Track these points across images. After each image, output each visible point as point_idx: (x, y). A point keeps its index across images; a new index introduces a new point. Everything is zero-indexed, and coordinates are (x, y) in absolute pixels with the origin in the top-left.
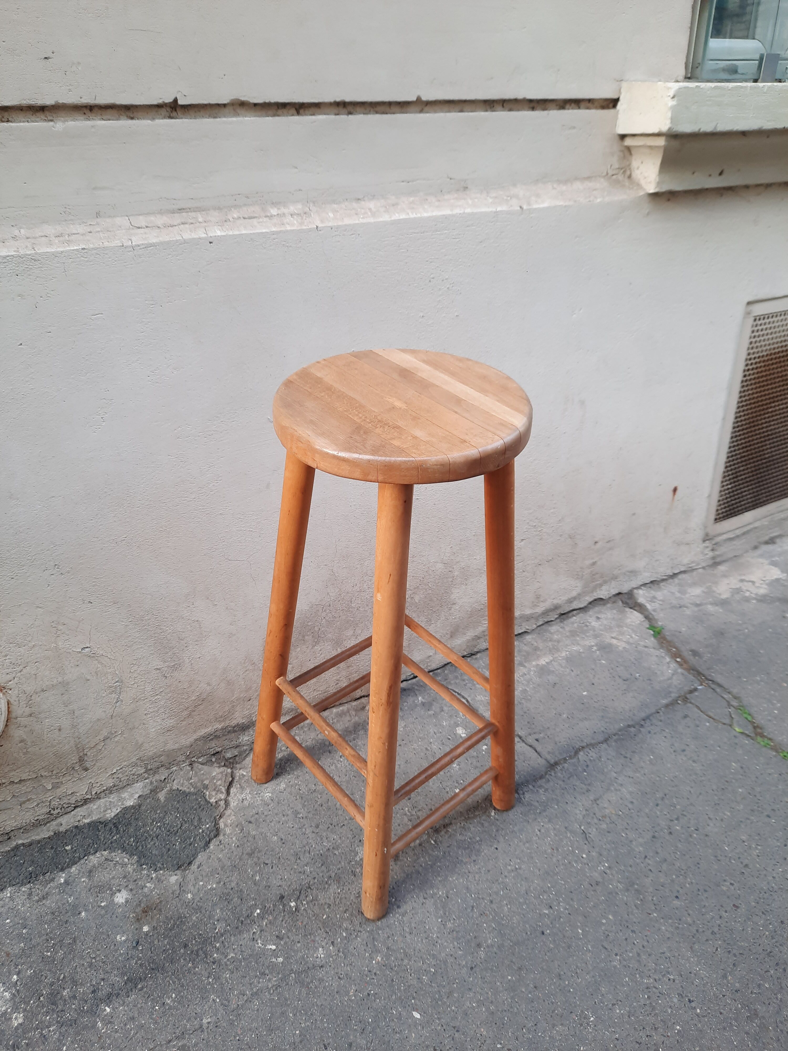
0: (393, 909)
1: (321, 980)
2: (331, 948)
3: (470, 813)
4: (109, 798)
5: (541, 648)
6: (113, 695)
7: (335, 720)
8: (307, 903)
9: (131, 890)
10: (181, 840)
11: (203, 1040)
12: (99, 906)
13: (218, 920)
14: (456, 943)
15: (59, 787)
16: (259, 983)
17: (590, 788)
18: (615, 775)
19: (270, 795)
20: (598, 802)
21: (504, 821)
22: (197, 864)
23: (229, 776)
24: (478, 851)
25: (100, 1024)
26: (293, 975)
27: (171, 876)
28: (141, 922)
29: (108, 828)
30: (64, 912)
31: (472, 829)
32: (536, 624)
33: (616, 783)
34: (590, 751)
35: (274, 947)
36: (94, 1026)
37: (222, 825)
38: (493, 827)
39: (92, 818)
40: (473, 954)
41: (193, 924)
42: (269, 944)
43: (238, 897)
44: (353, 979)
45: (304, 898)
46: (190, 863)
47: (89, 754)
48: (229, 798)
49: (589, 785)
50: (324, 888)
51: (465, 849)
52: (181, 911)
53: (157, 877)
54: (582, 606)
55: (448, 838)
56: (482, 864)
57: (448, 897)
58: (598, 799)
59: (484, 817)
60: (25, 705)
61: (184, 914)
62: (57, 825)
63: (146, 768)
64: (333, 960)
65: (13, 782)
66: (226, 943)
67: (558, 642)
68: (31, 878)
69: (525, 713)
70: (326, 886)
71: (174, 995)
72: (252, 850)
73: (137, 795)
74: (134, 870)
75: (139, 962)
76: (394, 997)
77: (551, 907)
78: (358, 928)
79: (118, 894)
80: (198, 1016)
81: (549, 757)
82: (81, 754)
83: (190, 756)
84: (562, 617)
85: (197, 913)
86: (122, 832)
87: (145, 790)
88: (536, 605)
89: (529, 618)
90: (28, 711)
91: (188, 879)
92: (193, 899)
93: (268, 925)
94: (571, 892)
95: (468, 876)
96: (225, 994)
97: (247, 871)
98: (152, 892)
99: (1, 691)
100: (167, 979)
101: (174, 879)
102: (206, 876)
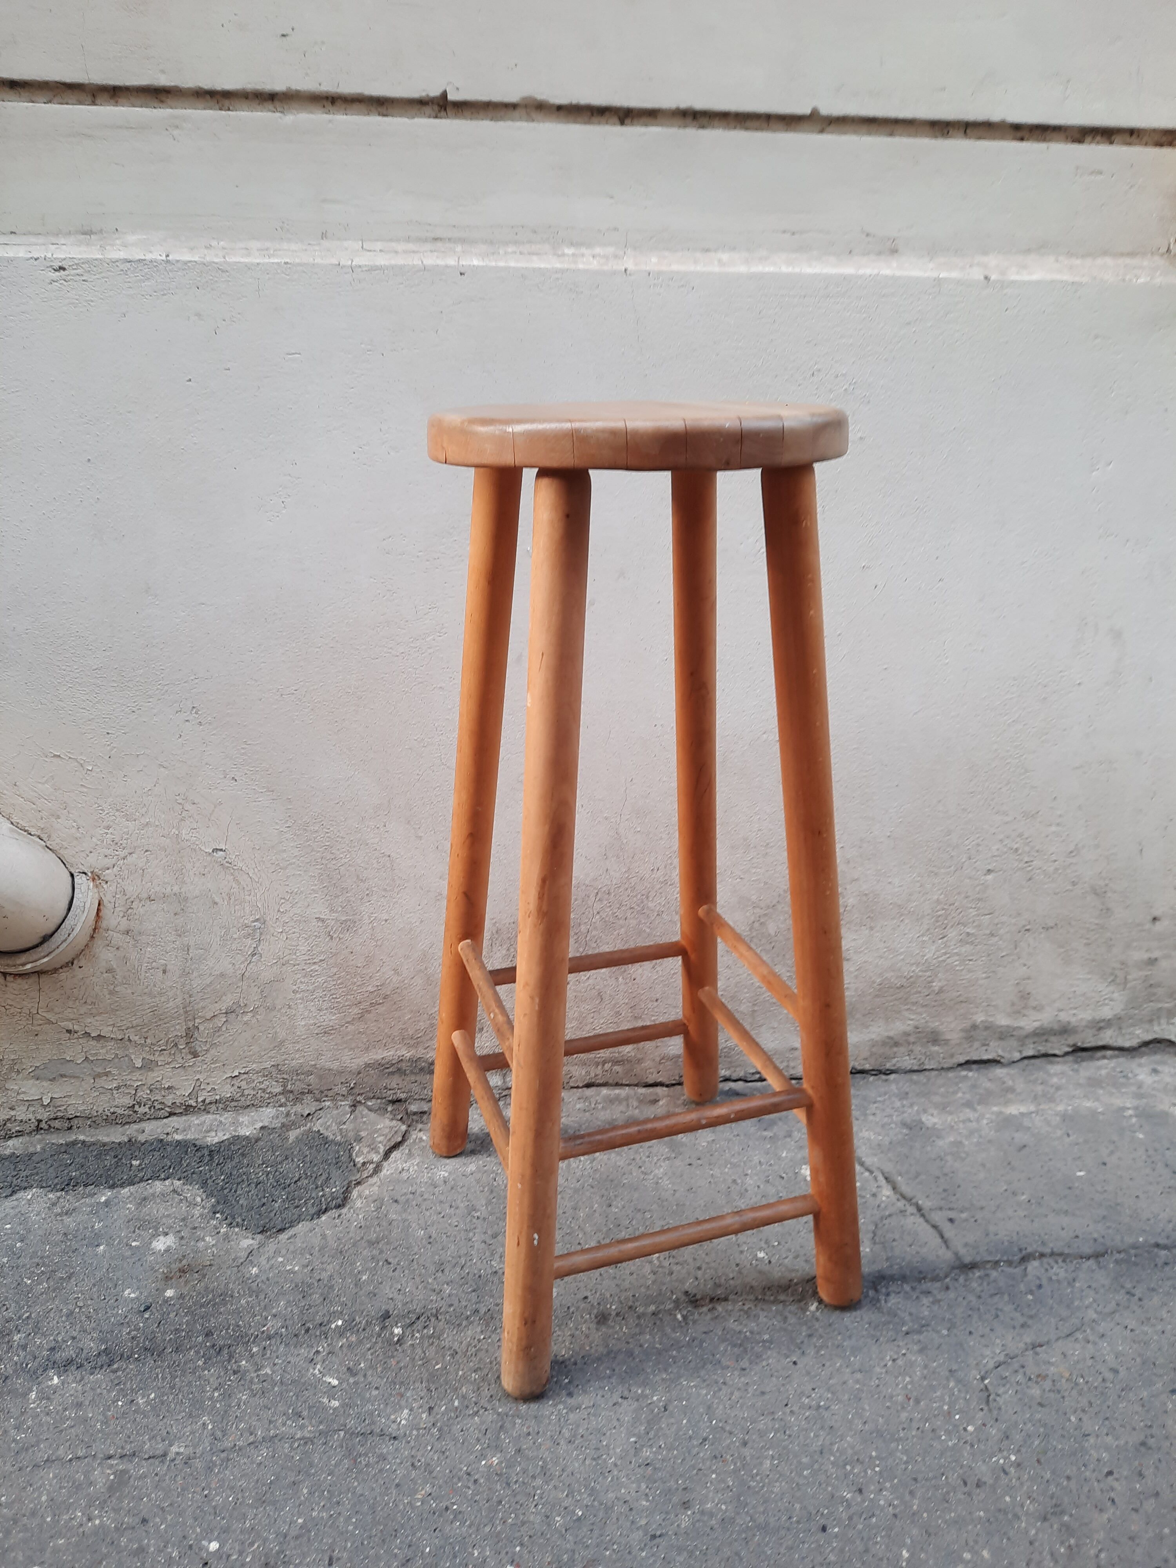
0: (558, 1395)
1: (383, 1458)
2: (424, 1416)
3: (768, 1293)
4: (222, 1115)
5: (1018, 1090)
6: (249, 941)
7: (600, 1106)
8: (422, 1338)
10: (287, 1198)
11: (156, 1475)
12: (128, 1245)
13: (275, 1316)
14: (643, 1486)
15: (153, 1070)
16: (284, 1424)
17: (1030, 1322)
18: (1095, 1316)
19: (446, 1175)
20: (1038, 1349)
21: (830, 1325)
22: (290, 1233)
23: (400, 1135)
24: (759, 1356)
25: (33, 1395)
26: (342, 1433)
27: (246, 1238)
28: (170, 1282)
29: (199, 1154)
30: (80, 1238)
31: (762, 1319)
32: (1020, 1052)
33: (1092, 1329)
34: (1055, 1267)
36: (25, 1395)
37: (355, 1193)
38: (804, 1328)
39: (187, 1135)
40: (667, 1513)
41: (237, 1309)
42: (331, 1376)
43: (321, 1294)
44: (434, 1474)
45: (419, 1328)
46: (281, 1230)
47: (201, 1028)
48: (385, 1164)
49: (1031, 1317)
50: (460, 1325)
51: (734, 1345)
52: (231, 1286)
53: (226, 1234)
54: (1127, 1044)
55: (712, 1319)
56: (756, 1378)
57: (666, 1410)
58: (1041, 1346)
59: (793, 1308)
60: (121, 914)
61: (233, 1292)
62: (137, 1131)
63: (285, 1086)
64: (417, 1436)
65: (87, 1034)
66: (269, 1352)
67: (1058, 1088)
68: (68, 1185)
69: (946, 1175)
70: (464, 1323)
71: (153, 1396)
72: (377, 1238)
73: (261, 1124)
74: (201, 1215)
75: (134, 1333)
76: (487, 1529)
77: (860, 1491)
78: (483, 1402)
79: (161, 1238)
80: (169, 1438)
81: (962, 1251)
82: (190, 1024)
83: (354, 1091)
84: (1080, 1054)
85: (251, 1296)
86: (214, 1164)
87: (275, 1121)
88: (1019, 1012)
89: (1004, 1034)
90: (124, 924)
91: (266, 1249)
92: (257, 1276)
93: (344, 1349)
94: (915, 1480)
95: (720, 1390)
96: (225, 1422)
97: (355, 1263)
98: (206, 1249)
99: (94, 880)
100: (158, 1370)
101: (246, 1243)
102: (294, 1253)
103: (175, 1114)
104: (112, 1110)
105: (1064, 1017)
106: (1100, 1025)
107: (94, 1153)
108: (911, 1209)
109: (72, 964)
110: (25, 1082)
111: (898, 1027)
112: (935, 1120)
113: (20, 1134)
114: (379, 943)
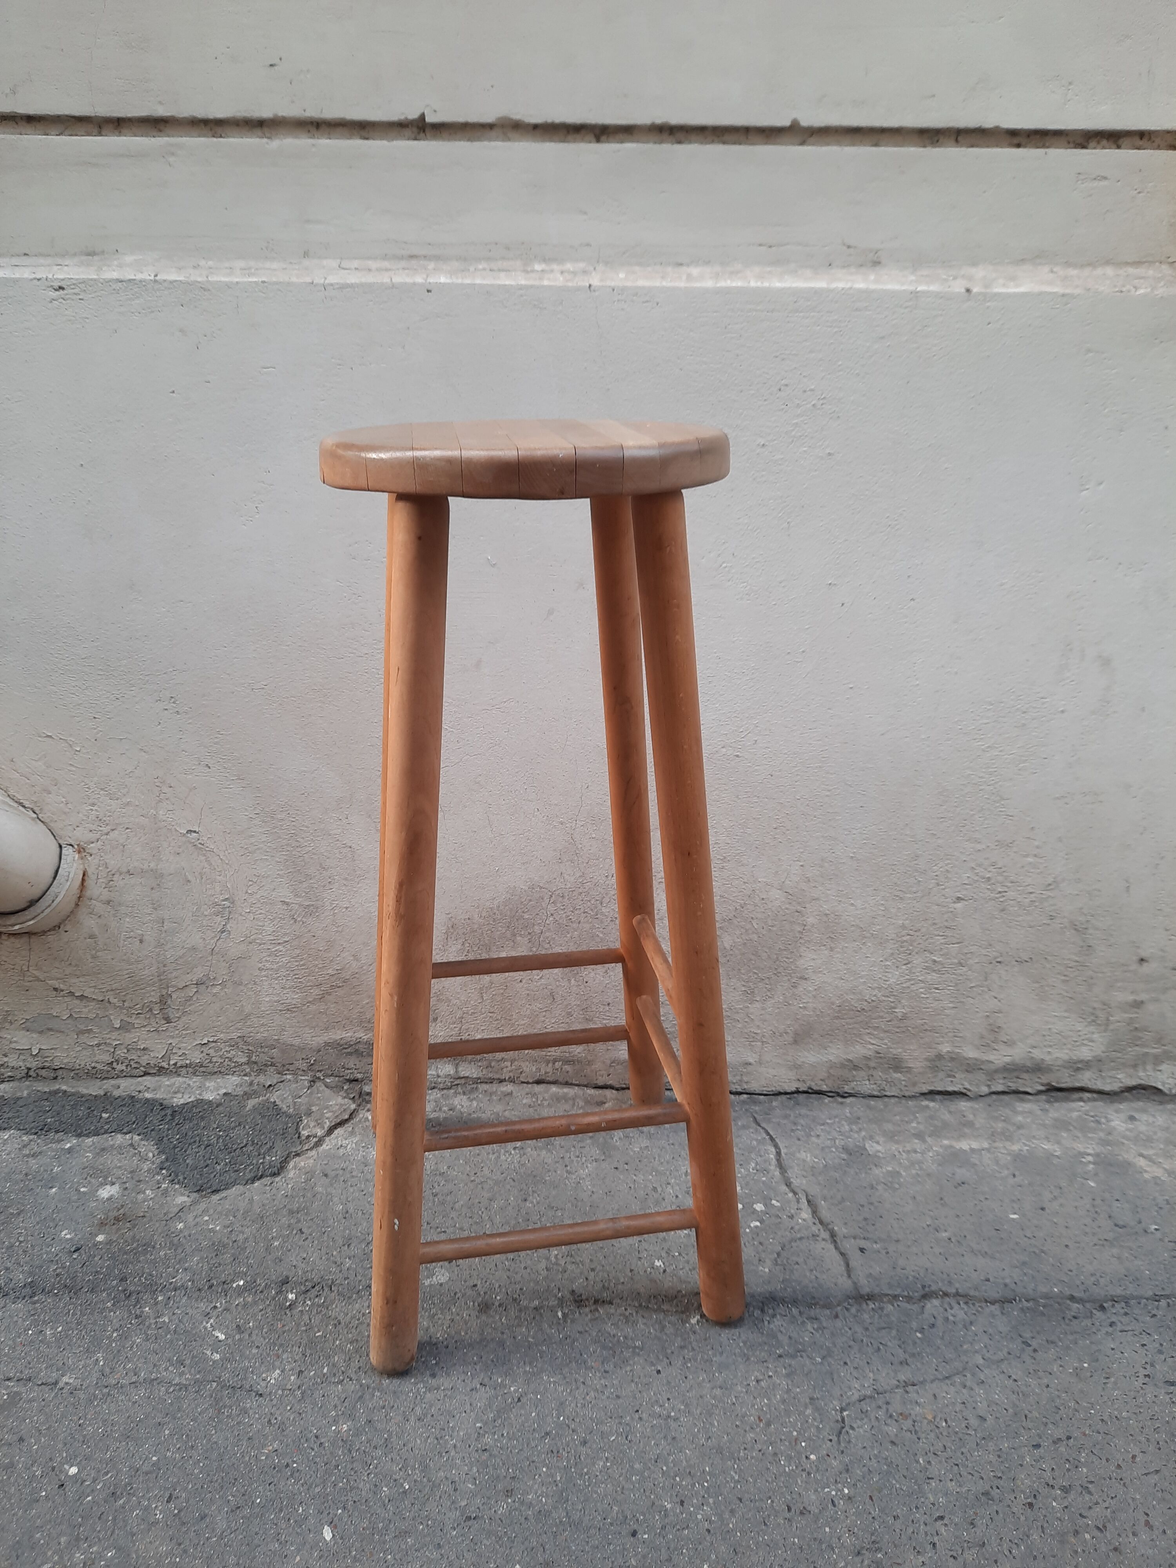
0: (422, 1374)
1: (245, 1411)
2: (292, 1378)
3: (653, 1301)
4: (191, 1079)
5: (978, 1125)
6: (219, 919)
8: (312, 1305)
9: (126, 1189)
10: (230, 1162)
11: (43, 1400)
12: (77, 1190)
13: (186, 1269)
14: (475, 1469)
15: (130, 1032)
16: (166, 1369)
17: (910, 1360)
18: (981, 1361)
20: (910, 1388)
21: (706, 1339)
22: (223, 1195)
23: (349, 1112)
24: (625, 1361)
26: (215, 1384)
27: (182, 1195)
28: (103, 1228)
29: (163, 1113)
30: (38, 1179)
31: (641, 1326)
32: (989, 1086)
33: (973, 1375)
34: (956, 1306)
37: (291, 1164)
38: (679, 1339)
39: (156, 1094)
40: (489, 1498)
41: (155, 1259)
42: (221, 1331)
43: (233, 1255)
44: (285, 1433)
45: (312, 1296)
46: (216, 1192)
47: (174, 996)
48: (327, 1139)
49: (913, 1355)
51: (604, 1347)
52: (156, 1238)
53: (166, 1189)
54: (1107, 1088)
55: (591, 1320)
56: (615, 1382)
57: (519, 1400)
58: (914, 1385)
59: (673, 1318)
60: (103, 885)
61: (156, 1243)
62: (113, 1086)
63: (250, 1057)
64: (282, 1396)
65: (71, 994)
66: (172, 1302)
67: (1020, 1127)
68: (42, 1130)
69: (872, 1204)
71: (60, 1329)
72: (299, 1208)
73: (224, 1091)
74: (149, 1170)
75: (59, 1270)
76: (317, 1490)
77: (682, 1503)
78: (350, 1372)
79: (108, 1187)
80: (64, 1369)
81: (863, 1281)
82: (164, 992)
83: (313, 1067)
84: (1054, 1094)
85: (170, 1249)
86: (174, 1124)
87: (238, 1089)
88: (988, 1045)
89: (971, 1067)
90: (106, 895)
91: (197, 1207)
92: (181, 1231)
93: (239, 1308)
94: (740, 1500)
95: (577, 1388)
96: (116, 1360)
97: (271, 1229)
98: (144, 1202)
99: (79, 852)
100: (71, 1307)
101: (181, 1199)
102: (220, 1213)
103: (149, 1074)
104: (93, 1065)
105: (1037, 1054)
106: (1078, 1066)
107: (72, 1103)
108: (825, 1235)
109: (59, 927)
110: (17, 1032)
111: (858, 1051)
112: (879, 1148)
113: (11, 1079)
114: (340, 929)
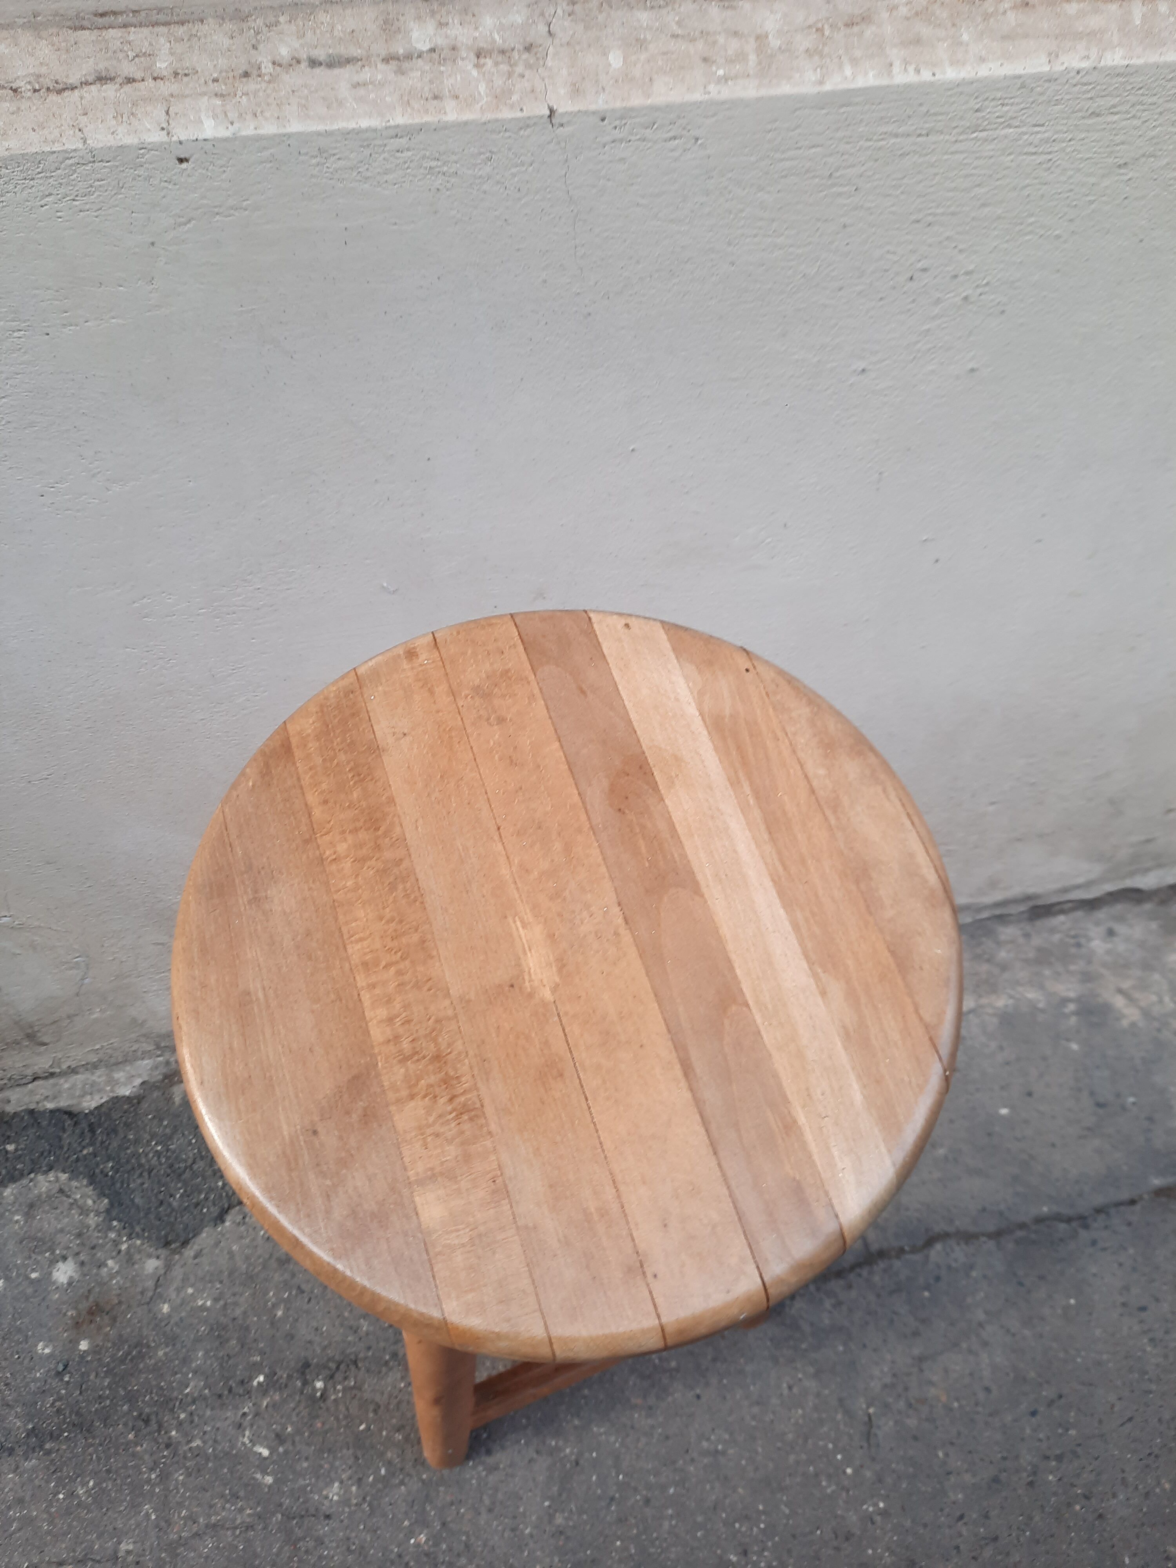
1: (320, 1542)
2: (354, 1488)
4: (91, 1076)
6: (74, 972)
8: (344, 1390)
9: (82, 1264)
12: (27, 1278)
13: (196, 1372)
14: (556, 1559)
16: (224, 1508)
17: (921, 1329)
18: (983, 1316)
20: (924, 1365)
22: (196, 1247)
26: (279, 1516)
27: (150, 1256)
28: (81, 1330)
29: (78, 1128)
33: (977, 1335)
34: (956, 1248)
35: (265, 1453)
39: (59, 1102)
41: (156, 1364)
42: (261, 1445)
43: (239, 1339)
45: (340, 1379)
46: (185, 1243)
47: (43, 1030)
49: (923, 1321)
50: (380, 1372)
52: (145, 1332)
53: (129, 1252)
56: (661, 1419)
57: (577, 1464)
58: (927, 1359)
61: (148, 1340)
64: (350, 1513)
66: (196, 1418)
71: (91, 1483)
73: (140, 1081)
74: (97, 1226)
75: (58, 1404)
78: (409, 1466)
79: (60, 1265)
80: (118, 1535)
82: (29, 1031)
84: (1036, 910)
85: (167, 1346)
86: (98, 1144)
91: (173, 1273)
92: (169, 1316)
93: (270, 1409)
94: (794, 1536)
95: (628, 1435)
96: (167, 1509)
97: (268, 1293)
98: (111, 1279)
100: (91, 1450)
101: (152, 1265)
102: (202, 1279)
103: (39, 1078)
